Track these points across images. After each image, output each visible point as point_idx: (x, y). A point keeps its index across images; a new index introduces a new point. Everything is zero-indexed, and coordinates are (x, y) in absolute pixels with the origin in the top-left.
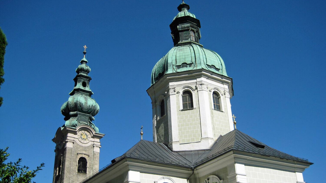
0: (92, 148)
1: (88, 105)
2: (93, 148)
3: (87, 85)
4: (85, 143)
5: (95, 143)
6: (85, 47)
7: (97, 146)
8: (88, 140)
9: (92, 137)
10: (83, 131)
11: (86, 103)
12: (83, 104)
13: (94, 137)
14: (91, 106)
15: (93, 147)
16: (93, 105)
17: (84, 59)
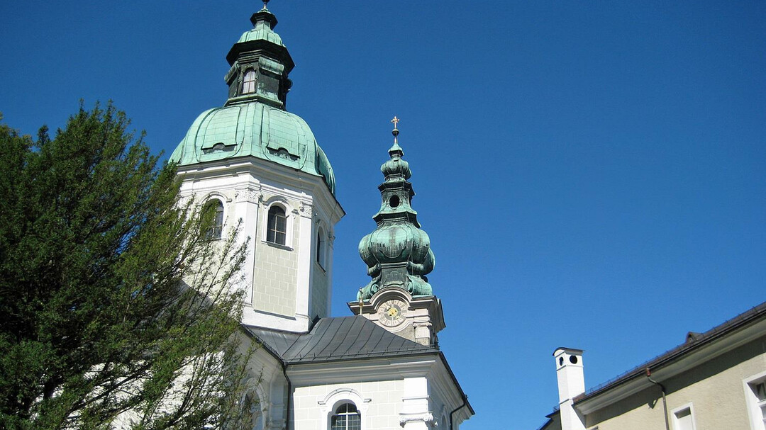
0: (411, 331)
1: (397, 244)
2: (415, 331)
3: (400, 201)
4: (396, 325)
5: (416, 320)
6: (395, 119)
7: (421, 324)
8: (402, 317)
9: (409, 309)
10: (390, 302)
11: (392, 241)
12: (387, 246)
13: (413, 307)
14: (403, 243)
15: (413, 330)
16: (408, 240)
17: (396, 147)
